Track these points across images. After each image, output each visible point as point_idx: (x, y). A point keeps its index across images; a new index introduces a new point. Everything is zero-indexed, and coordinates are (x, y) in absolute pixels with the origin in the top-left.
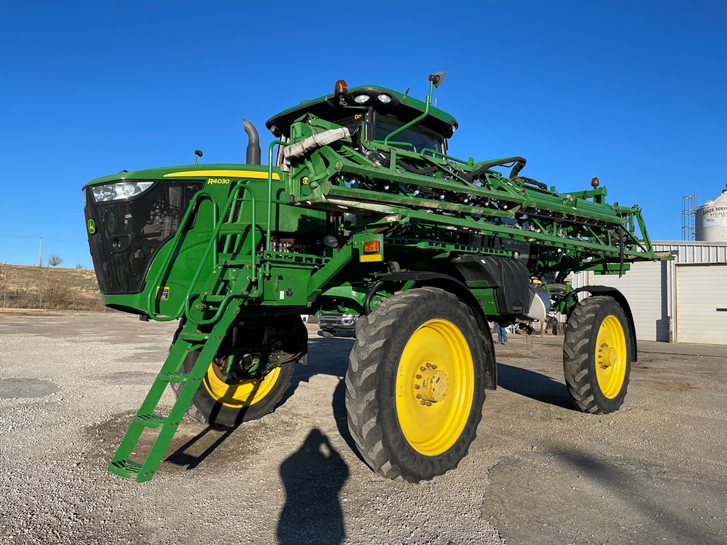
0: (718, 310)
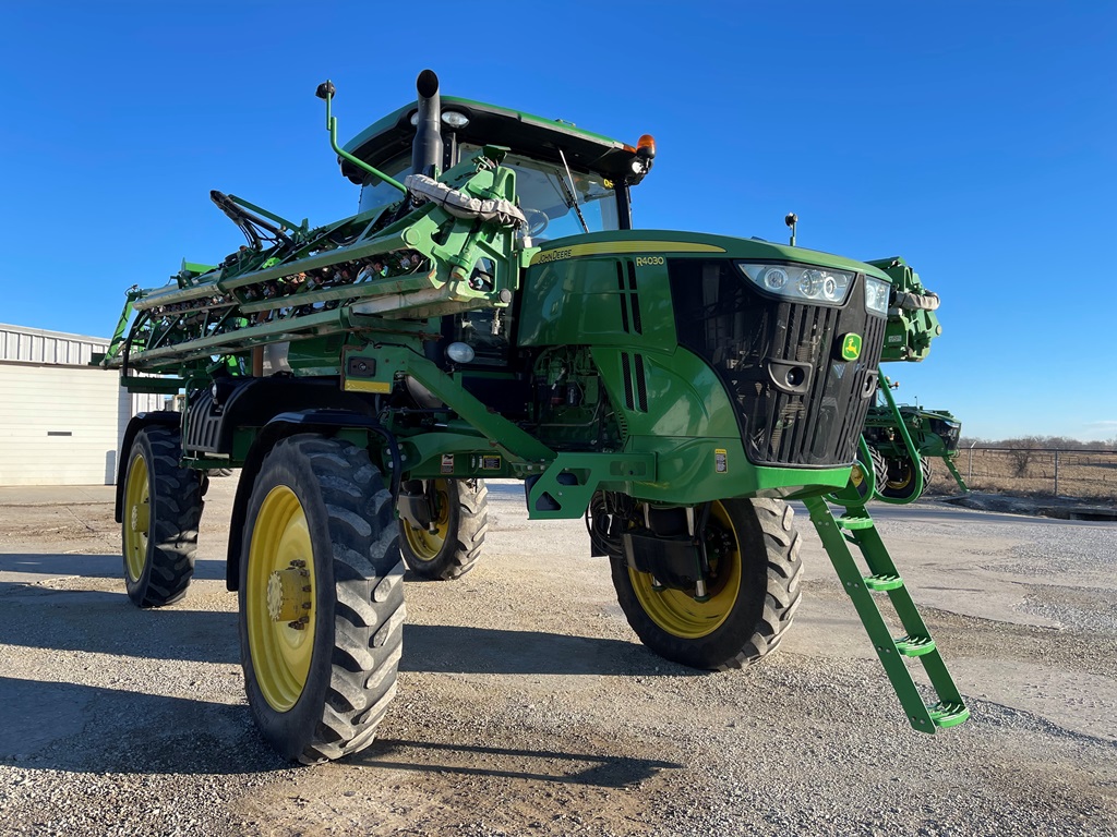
0: (50, 434)
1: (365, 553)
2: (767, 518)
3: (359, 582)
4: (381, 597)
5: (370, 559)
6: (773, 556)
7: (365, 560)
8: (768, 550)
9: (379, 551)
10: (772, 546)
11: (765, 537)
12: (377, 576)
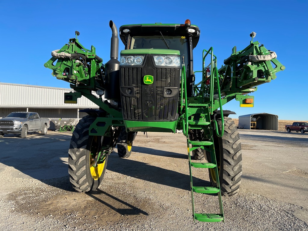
1: (76, 142)
2: (226, 143)
3: (73, 149)
4: (77, 153)
5: (77, 144)
6: (225, 156)
7: (76, 144)
8: (224, 154)
9: (79, 142)
10: (226, 153)
11: (224, 149)
12: (77, 148)
